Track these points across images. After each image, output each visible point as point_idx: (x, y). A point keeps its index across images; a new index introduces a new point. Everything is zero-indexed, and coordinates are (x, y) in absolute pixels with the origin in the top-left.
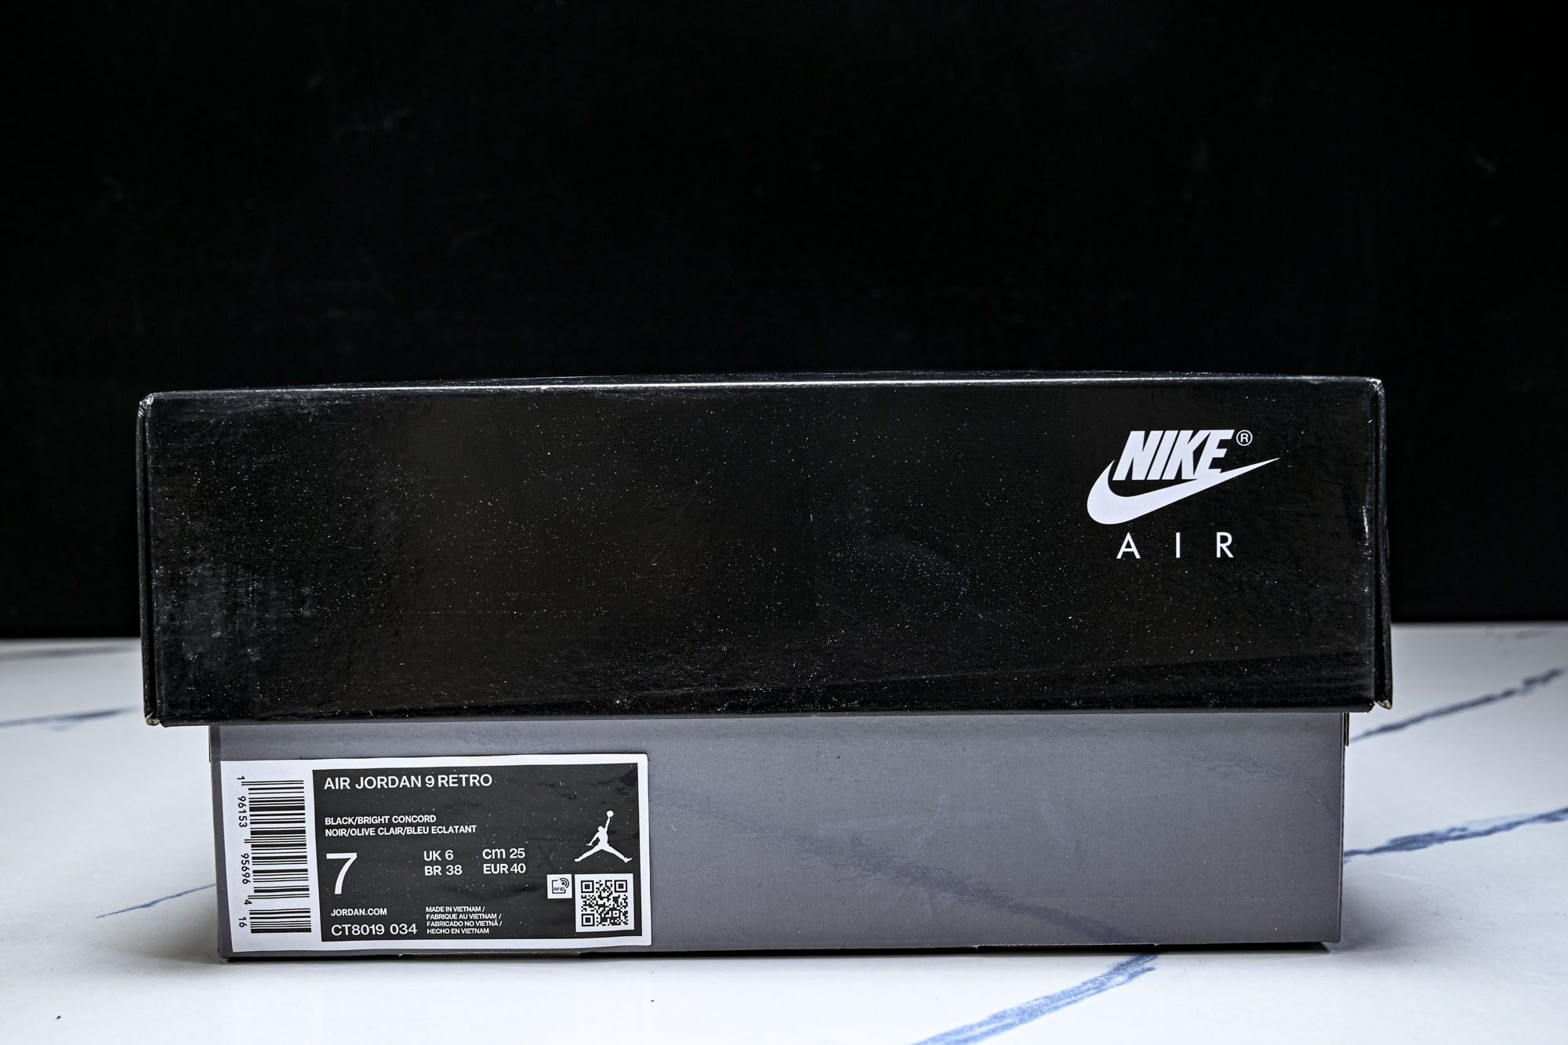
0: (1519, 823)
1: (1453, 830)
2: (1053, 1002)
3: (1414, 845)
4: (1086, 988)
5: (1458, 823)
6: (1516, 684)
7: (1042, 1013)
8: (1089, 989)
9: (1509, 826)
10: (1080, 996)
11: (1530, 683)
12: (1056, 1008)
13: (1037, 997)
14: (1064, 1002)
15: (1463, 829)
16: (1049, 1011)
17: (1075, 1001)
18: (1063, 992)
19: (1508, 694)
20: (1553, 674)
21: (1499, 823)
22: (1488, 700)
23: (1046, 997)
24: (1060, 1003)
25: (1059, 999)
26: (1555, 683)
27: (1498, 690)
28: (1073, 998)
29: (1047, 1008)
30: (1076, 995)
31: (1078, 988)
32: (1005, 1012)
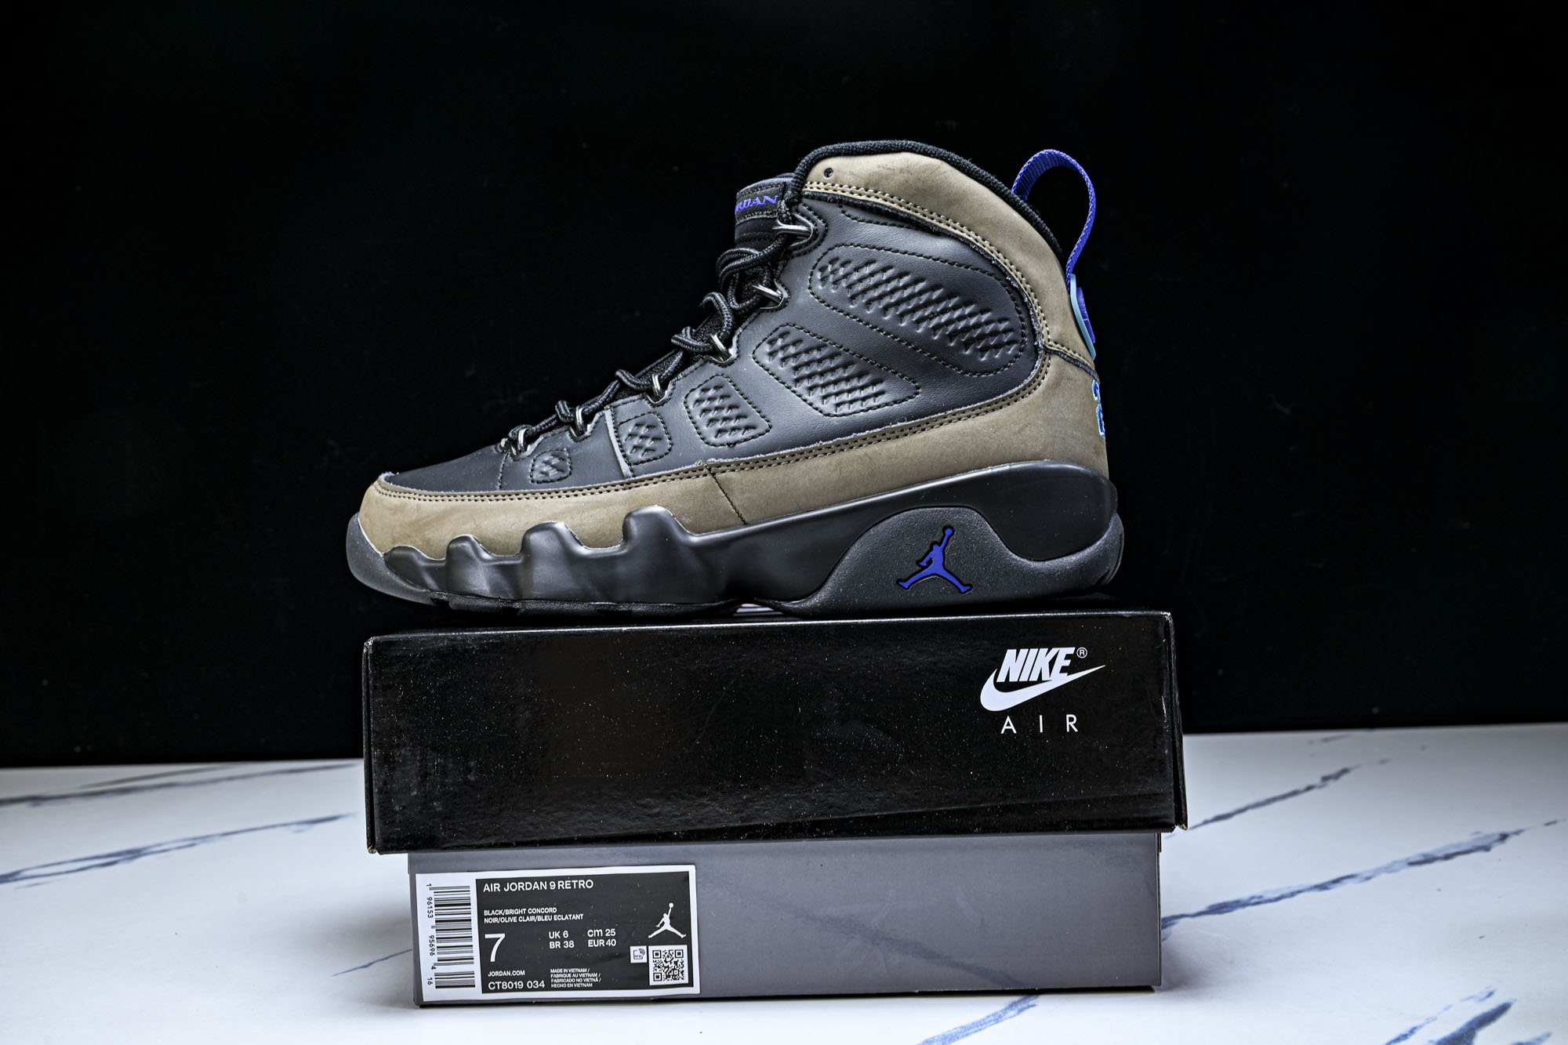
0: (1299, 892)
1: (1253, 898)
2: (965, 1031)
3: (1225, 909)
4: (988, 1020)
5: (1256, 892)
6: (1316, 781)
7: (958, 1038)
8: (990, 1021)
9: (1293, 894)
10: (984, 1026)
11: (1325, 779)
12: (967, 1035)
13: (956, 1026)
14: (973, 1030)
15: (1261, 897)
16: (963, 1036)
17: (980, 1030)
18: (973, 1023)
19: (1309, 788)
20: (1345, 771)
21: (1286, 891)
22: (1295, 793)
23: (962, 1027)
24: (970, 1031)
25: (970, 1028)
26: (1344, 778)
27: (1302, 786)
28: (980, 1027)
29: (961, 1035)
30: (981, 1025)
31: (984, 1020)
32: (933, 1038)
